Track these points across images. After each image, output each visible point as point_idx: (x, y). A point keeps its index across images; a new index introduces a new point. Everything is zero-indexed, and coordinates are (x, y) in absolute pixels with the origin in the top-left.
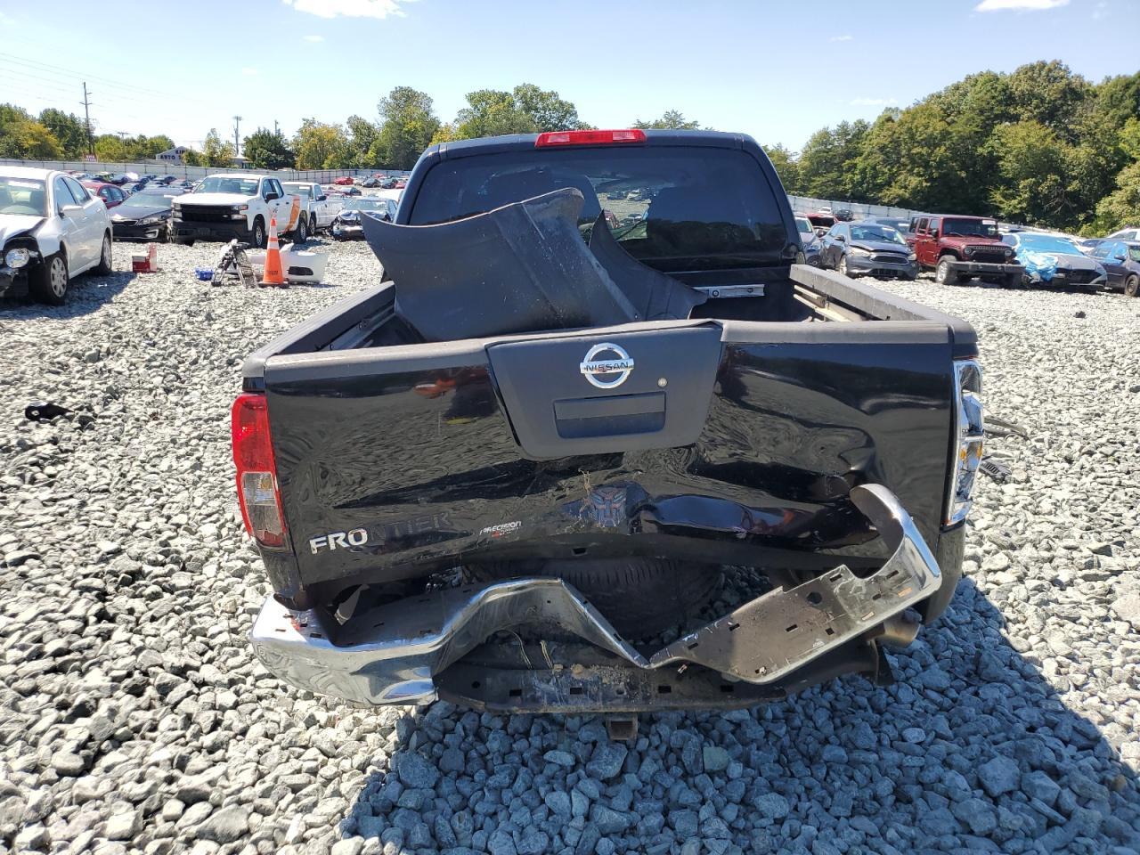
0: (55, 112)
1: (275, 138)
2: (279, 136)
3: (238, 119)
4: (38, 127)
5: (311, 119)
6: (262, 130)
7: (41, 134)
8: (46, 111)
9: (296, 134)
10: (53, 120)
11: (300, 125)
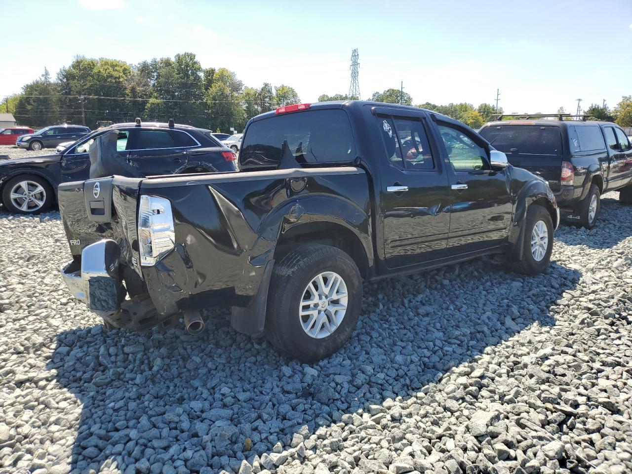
0: (486, 105)
1: (602, 110)
2: (605, 108)
3: (580, 100)
4: (476, 113)
5: (628, 96)
6: (594, 105)
7: (476, 117)
8: (481, 105)
9: (617, 106)
10: (484, 109)
11: (621, 100)
